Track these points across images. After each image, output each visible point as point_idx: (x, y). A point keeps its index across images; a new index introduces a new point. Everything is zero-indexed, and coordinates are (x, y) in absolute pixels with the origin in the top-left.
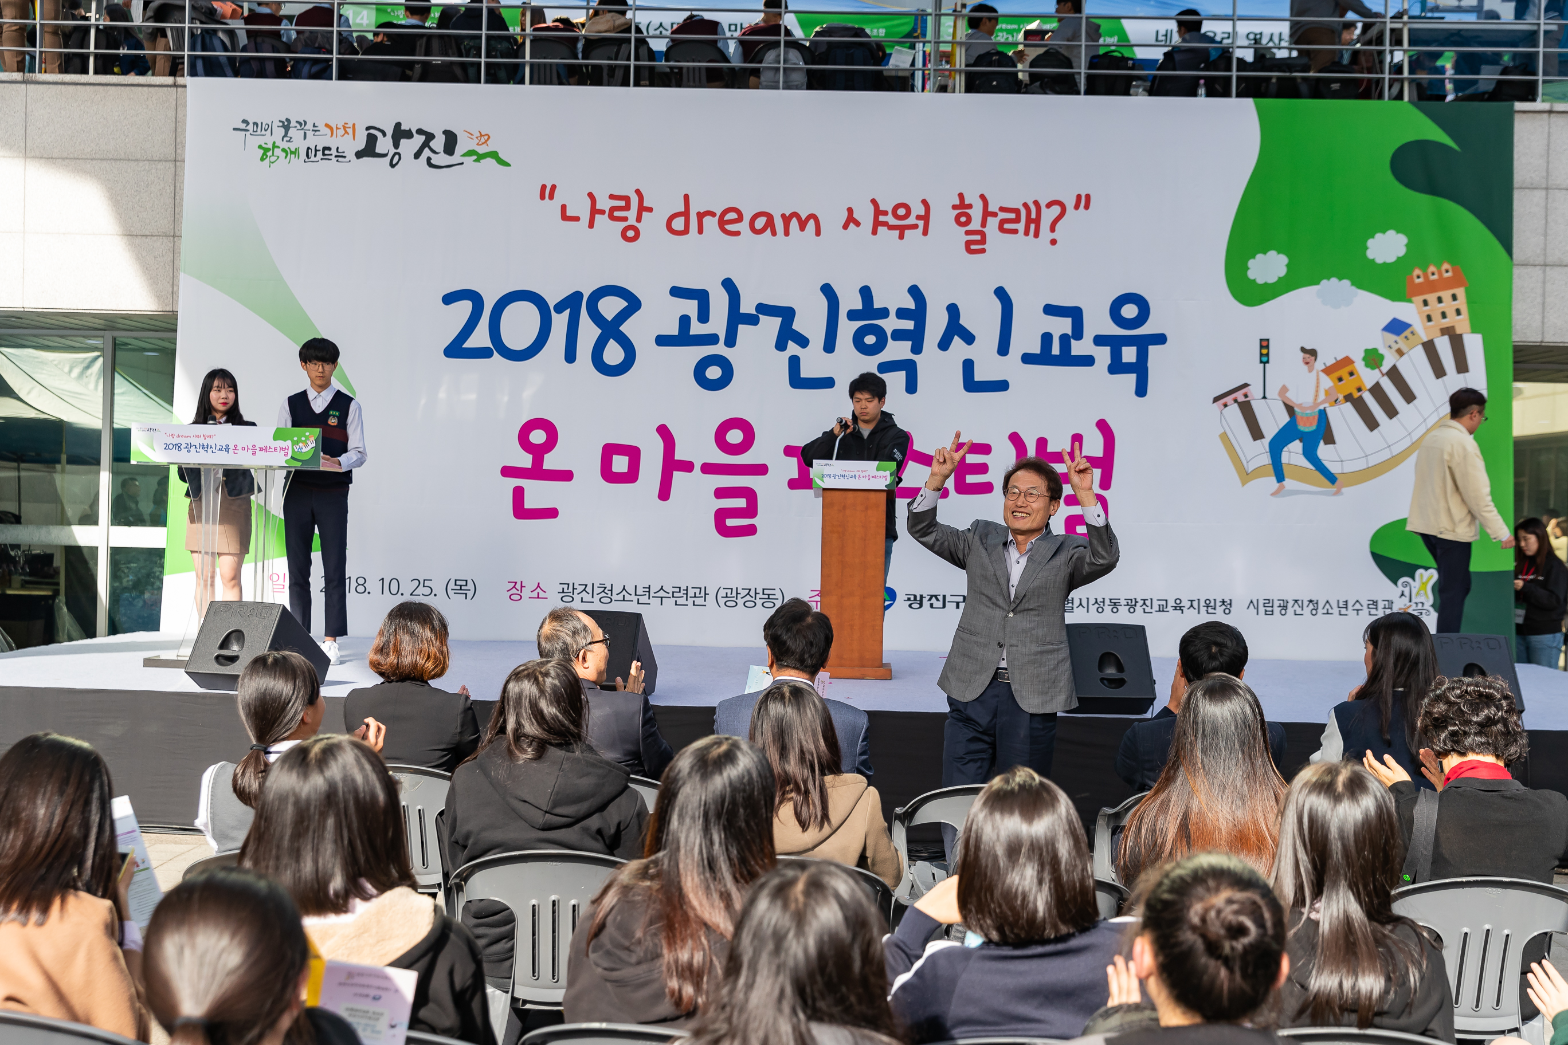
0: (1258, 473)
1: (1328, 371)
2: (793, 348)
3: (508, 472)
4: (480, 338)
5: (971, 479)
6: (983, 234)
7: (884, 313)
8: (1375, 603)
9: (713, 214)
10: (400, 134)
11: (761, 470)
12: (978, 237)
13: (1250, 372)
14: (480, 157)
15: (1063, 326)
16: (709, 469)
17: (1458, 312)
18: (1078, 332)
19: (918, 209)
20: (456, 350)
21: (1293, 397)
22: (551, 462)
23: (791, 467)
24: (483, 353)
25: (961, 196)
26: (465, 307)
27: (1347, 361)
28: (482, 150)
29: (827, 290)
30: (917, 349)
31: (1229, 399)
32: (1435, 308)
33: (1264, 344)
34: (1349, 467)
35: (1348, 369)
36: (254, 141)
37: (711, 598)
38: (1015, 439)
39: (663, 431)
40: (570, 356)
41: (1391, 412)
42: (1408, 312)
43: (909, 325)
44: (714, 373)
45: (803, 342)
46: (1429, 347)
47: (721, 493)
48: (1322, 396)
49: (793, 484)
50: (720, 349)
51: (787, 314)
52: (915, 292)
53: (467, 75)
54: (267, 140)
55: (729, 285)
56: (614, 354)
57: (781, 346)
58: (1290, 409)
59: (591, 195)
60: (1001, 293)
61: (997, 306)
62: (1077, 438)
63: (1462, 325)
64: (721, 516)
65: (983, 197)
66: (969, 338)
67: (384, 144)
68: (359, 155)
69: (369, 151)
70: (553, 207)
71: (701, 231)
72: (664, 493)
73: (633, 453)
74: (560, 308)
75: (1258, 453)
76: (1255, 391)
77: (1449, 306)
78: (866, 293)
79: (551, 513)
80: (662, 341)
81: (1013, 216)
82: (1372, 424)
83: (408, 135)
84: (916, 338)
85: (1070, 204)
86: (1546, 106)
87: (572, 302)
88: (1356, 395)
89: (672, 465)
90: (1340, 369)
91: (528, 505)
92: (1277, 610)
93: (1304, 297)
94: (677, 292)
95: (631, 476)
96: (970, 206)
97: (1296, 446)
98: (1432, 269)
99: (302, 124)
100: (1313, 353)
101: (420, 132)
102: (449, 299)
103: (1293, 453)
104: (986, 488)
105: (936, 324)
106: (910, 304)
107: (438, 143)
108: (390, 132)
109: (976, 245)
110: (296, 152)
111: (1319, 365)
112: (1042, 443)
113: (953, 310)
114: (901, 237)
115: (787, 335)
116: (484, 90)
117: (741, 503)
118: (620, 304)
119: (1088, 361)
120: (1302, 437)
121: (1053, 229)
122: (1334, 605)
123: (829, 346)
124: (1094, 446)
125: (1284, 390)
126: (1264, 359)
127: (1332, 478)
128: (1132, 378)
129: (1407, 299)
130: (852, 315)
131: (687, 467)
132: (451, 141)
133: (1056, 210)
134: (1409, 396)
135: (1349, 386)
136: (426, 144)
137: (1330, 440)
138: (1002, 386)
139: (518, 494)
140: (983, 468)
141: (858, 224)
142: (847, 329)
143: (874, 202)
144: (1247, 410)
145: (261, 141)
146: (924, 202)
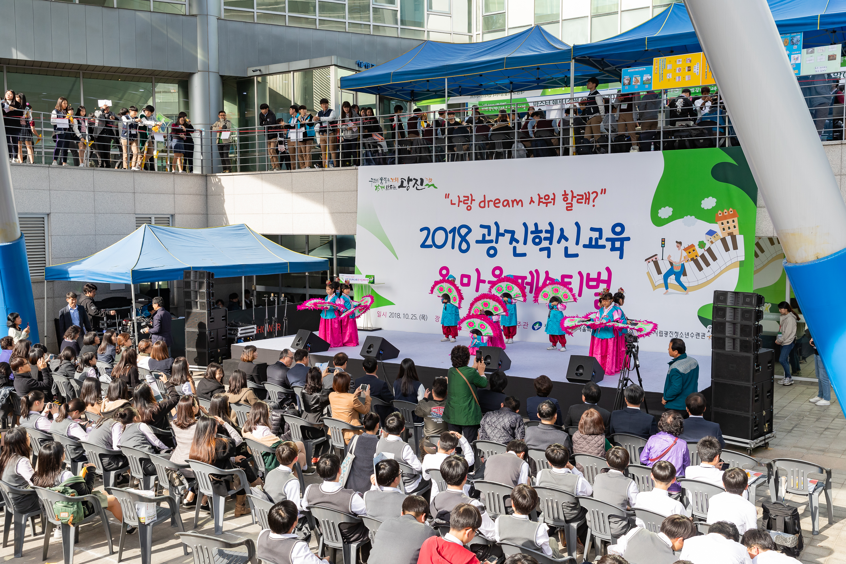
1: (685, 249)
2: (514, 244)
4: (429, 242)
6: (572, 204)
7: (541, 232)
8: (699, 334)
9: (492, 201)
10: (409, 180)
12: (570, 205)
13: (658, 250)
14: (429, 186)
15: (596, 235)
17: (735, 227)
18: (601, 237)
19: (552, 196)
20: (423, 246)
21: (673, 259)
24: (430, 246)
25: (565, 191)
26: (425, 232)
27: (693, 246)
28: (430, 184)
29: (525, 224)
30: (551, 243)
31: (650, 260)
32: (726, 225)
33: (663, 240)
34: (691, 285)
35: (693, 249)
36: (374, 184)
38: (580, 273)
39: (477, 270)
40: (453, 247)
41: (708, 264)
42: (716, 227)
43: (548, 235)
44: (492, 252)
45: (517, 242)
46: (724, 240)
48: (683, 259)
50: (493, 244)
51: (513, 233)
52: (550, 224)
54: (377, 184)
55: (496, 224)
56: (464, 246)
57: (511, 243)
58: (671, 264)
59: (458, 196)
60: (577, 224)
61: (576, 228)
62: (599, 274)
63: (736, 232)
65: (572, 191)
66: (567, 239)
67: (405, 184)
68: (399, 187)
69: (401, 186)
70: (448, 200)
71: (488, 207)
73: (469, 277)
74: (450, 232)
75: (659, 279)
76: (659, 257)
77: (731, 224)
78: (536, 225)
80: (478, 242)
81: (581, 197)
82: (700, 269)
84: (550, 240)
85: (599, 192)
87: (453, 230)
88: (695, 258)
90: (690, 248)
92: (664, 335)
94: (482, 226)
95: (468, 284)
96: (568, 195)
97: (673, 277)
98: (725, 211)
100: (680, 243)
101: (414, 179)
102: (422, 230)
103: (672, 279)
105: (557, 234)
106: (549, 228)
107: (419, 182)
109: (569, 208)
111: (682, 248)
112: (588, 275)
113: (562, 230)
114: (547, 206)
115: (513, 240)
119: (604, 247)
120: (675, 273)
121: (594, 202)
122: (684, 334)
123: (525, 243)
124: (604, 276)
125: (670, 256)
126: (663, 245)
127: (685, 288)
128: (619, 252)
129: (716, 222)
130: (532, 232)
131: (484, 282)
133: (595, 194)
134: (714, 258)
135: (693, 255)
136: (416, 183)
137: (685, 274)
138: (576, 255)
141: (534, 202)
142: (530, 237)
143: (539, 195)
144: (656, 264)
145: (375, 184)
146: (554, 194)
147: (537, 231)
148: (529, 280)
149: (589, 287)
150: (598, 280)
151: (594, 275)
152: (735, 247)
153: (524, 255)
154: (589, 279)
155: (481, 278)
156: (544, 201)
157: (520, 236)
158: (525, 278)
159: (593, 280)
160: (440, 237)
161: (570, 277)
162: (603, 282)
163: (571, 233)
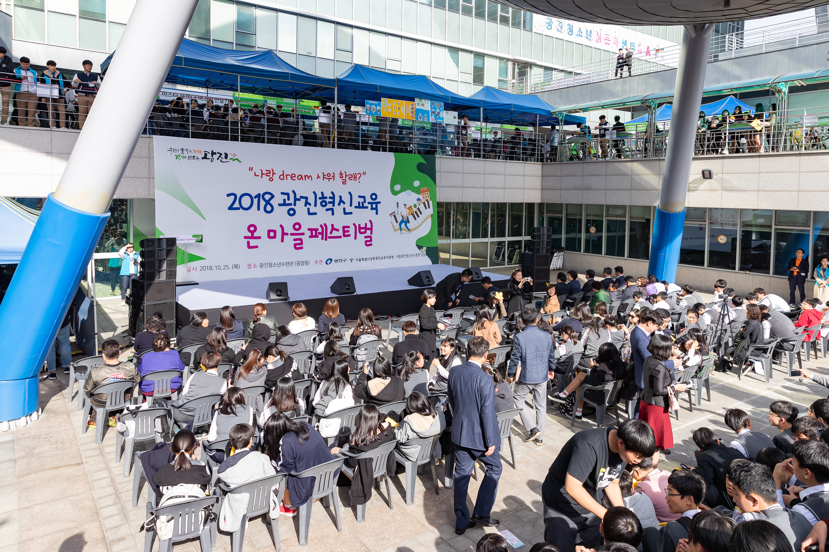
0: (397, 230)
1: (408, 209)
2: (308, 206)
3: (245, 237)
4: (237, 205)
5: (346, 234)
7: (326, 198)
10: (213, 153)
11: (303, 234)
14: (234, 160)
15: (362, 200)
16: (292, 234)
18: (365, 202)
19: (332, 175)
20: (231, 208)
22: (255, 235)
23: (309, 233)
24: (238, 209)
26: (233, 197)
27: (411, 207)
28: (234, 158)
29: (314, 193)
30: (334, 206)
33: (398, 203)
36: (174, 154)
37: (294, 264)
38: (354, 224)
39: (281, 226)
40: (259, 209)
41: (418, 216)
42: (420, 196)
43: (332, 200)
44: (291, 212)
45: (310, 204)
46: (424, 203)
47: (295, 240)
49: (310, 237)
50: (292, 207)
51: (306, 198)
52: (332, 193)
53: (225, 138)
54: (178, 154)
55: (293, 192)
56: (269, 208)
57: (306, 206)
58: (402, 216)
60: (350, 193)
62: (366, 224)
63: (429, 199)
64: (295, 245)
66: (344, 203)
67: (209, 156)
68: (203, 158)
69: (205, 157)
72: (282, 241)
73: (275, 232)
74: (255, 197)
75: (397, 226)
76: (396, 213)
78: (322, 193)
79: (257, 247)
80: (280, 205)
82: (415, 219)
83: (215, 154)
84: (333, 203)
85: (362, 174)
86: (440, 156)
87: (258, 196)
89: (284, 234)
91: (251, 245)
93: (404, 193)
94: (282, 193)
95: (274, 237)
97: (404, 224)
99: (187, 150)
100: (405, 205)
101: (218, 153)
102: (228, 195)
103: (403, 225)
104: (349, 235)
105: (337, 200)
107: (223, 156)
108: (210, 153)
109: (344, 183)
110: (185, 157)
112: (359, 225)
113: (340, 197)
115: (307, 203)
116: (229, 142)
117: (299, 242)
118: (269, 196)
119: (367, 207)
123: (315, 205)
127: (409, 230)
130: (320, 198)
131: (287, 234)
132: (226, 156)
134: (421, 213)
136: (220, 156)
137: (409, 223)
138: (351, 213)
139: (248, 242)
140: (348, 231)
142: (319, 201)
144: (395, 217)
147: (323, 197)
148: (320, 231)
149: (361, 233)
150: (366, 228)
151: (363, 225)
152: (429, 208)
153: (315, 214)
154: (360, 228)
155: (285, 232)
156: (327, 177)
157: (311, 200)
158: (318, 229)
159: (363, 228)
160: (246, 202)
161: (348, 227)
162: (369, 229)
163: (346, 199)
